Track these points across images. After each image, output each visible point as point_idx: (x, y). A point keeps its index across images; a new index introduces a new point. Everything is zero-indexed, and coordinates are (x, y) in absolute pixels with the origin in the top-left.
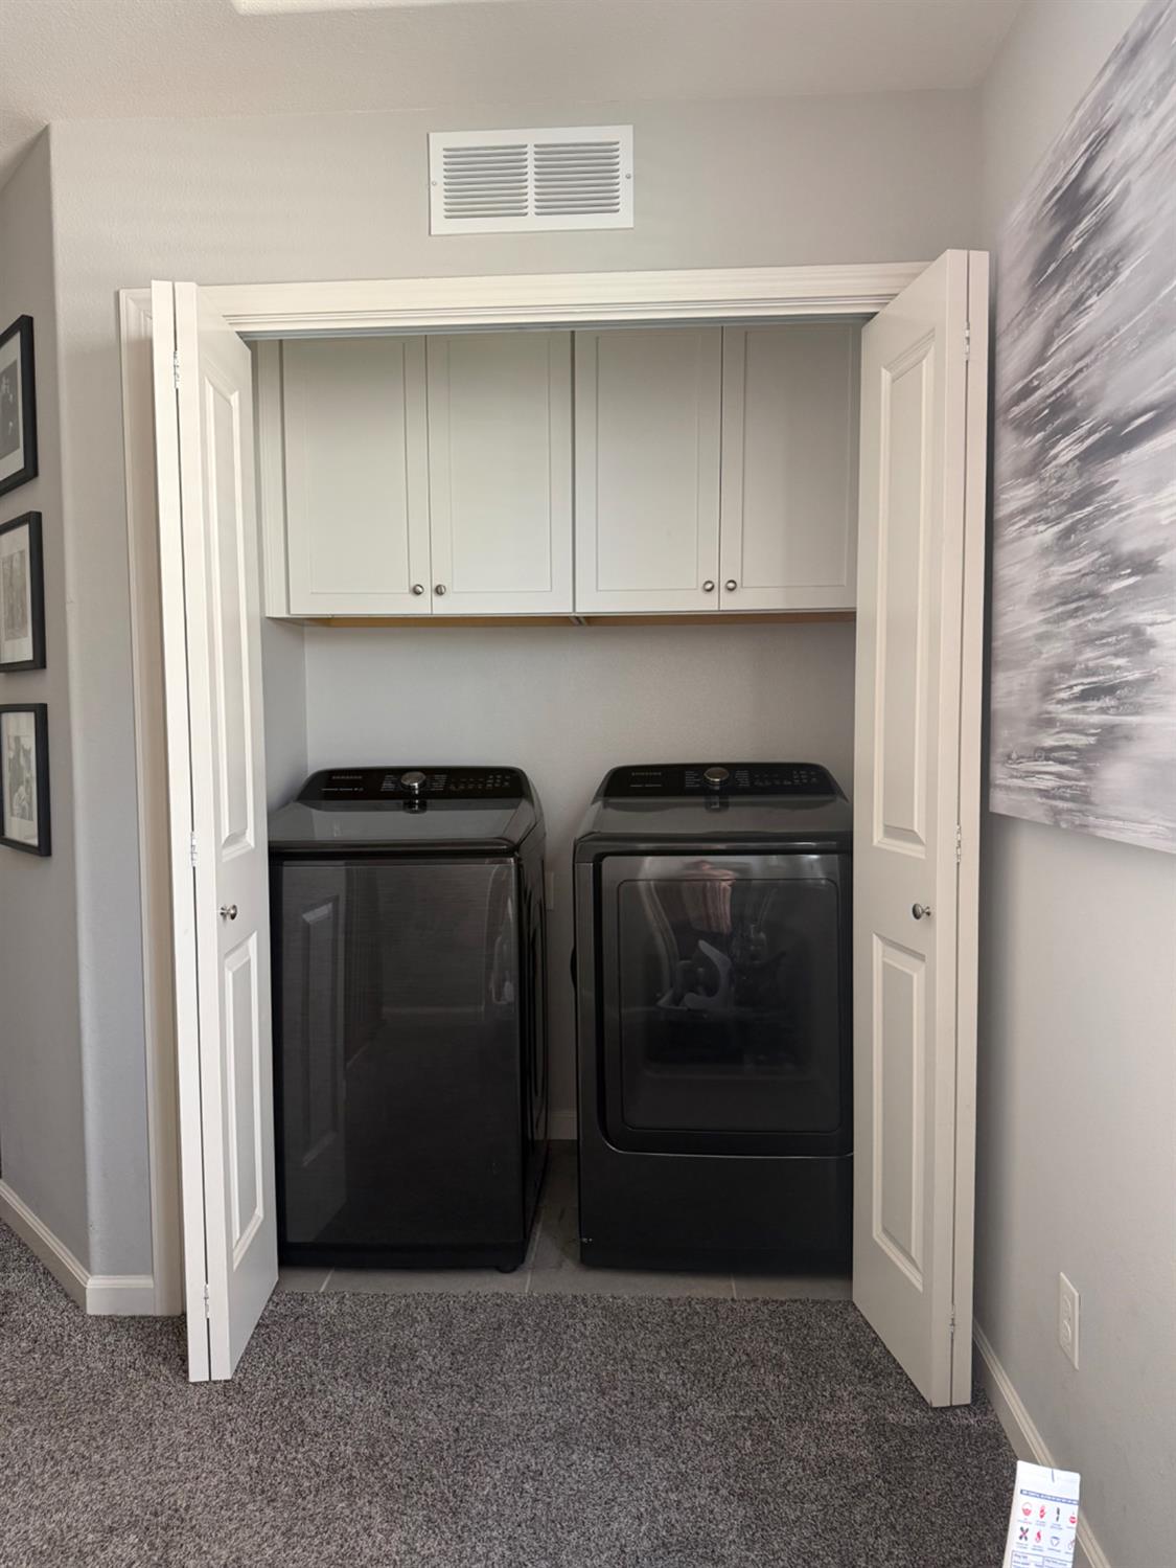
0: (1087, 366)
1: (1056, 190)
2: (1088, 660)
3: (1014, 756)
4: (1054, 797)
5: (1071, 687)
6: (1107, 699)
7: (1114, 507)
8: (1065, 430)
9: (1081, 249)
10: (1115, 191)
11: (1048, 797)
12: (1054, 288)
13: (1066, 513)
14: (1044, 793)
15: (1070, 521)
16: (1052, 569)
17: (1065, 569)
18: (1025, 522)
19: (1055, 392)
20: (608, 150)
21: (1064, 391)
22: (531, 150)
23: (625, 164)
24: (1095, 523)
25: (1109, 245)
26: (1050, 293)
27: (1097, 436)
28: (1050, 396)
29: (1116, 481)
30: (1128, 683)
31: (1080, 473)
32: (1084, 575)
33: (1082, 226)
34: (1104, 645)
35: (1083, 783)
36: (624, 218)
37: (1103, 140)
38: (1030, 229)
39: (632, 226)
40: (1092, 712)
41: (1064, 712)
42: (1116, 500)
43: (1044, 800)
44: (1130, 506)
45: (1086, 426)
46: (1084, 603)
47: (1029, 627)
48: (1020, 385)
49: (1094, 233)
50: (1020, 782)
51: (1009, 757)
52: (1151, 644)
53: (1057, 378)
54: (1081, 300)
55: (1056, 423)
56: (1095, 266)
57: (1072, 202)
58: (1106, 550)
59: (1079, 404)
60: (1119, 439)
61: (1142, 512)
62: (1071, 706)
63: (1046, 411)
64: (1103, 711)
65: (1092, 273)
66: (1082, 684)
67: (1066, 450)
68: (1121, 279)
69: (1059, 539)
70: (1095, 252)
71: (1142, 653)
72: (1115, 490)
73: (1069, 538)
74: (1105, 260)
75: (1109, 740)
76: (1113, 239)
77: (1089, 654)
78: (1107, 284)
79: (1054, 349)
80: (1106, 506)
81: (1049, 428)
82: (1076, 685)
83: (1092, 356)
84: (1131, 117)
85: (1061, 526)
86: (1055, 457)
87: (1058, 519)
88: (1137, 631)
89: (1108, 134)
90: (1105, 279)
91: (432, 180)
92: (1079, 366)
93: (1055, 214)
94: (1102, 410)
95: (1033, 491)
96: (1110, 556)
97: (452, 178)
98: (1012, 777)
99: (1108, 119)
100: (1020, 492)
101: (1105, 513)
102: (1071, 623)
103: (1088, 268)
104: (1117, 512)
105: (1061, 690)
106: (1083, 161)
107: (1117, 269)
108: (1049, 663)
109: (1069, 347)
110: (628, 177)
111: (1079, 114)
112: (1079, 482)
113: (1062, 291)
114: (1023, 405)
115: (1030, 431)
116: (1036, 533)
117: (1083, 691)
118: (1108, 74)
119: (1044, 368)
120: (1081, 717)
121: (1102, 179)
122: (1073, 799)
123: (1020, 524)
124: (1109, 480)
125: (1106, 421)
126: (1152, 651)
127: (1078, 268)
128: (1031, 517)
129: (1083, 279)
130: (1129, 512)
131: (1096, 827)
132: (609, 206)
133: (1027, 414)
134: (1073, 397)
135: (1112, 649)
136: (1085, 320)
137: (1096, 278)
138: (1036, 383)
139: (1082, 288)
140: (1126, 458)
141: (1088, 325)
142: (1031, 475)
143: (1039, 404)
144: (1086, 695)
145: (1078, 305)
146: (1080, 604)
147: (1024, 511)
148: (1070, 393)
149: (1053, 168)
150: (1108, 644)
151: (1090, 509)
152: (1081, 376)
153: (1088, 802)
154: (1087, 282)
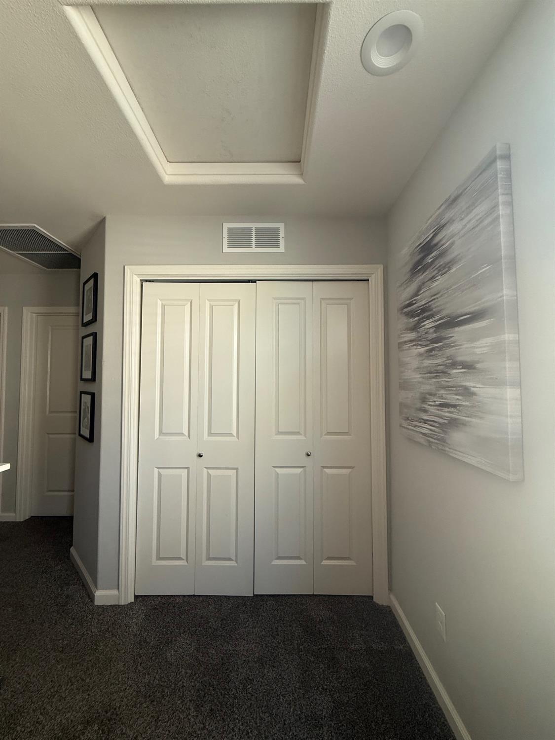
0: (437, 298)
1: (421, 244)
2: (443, 394)
3: (410, 419)
4: (429, 437)
5: (435, 401)
6: (453, 409)
7: (452, 345)
8: (428, 318)
9: (432, 262)
10: (447, 244)
11: (425, 436)
12: (421, 273)
13: (430, 344)
14: (424, 434)
15: (432, 347)
16: (425, 361)
17: (430, 362)
18: (412, 345)
19: (423, 305)
20: (277, 229)
21: (427, 305)
22: (254, 229)
23: (282, 234)
24: (444, 349)
25: (445, 260)
26: (420, 275)
27: (443, 321)
28: (420, 307)
29: (453, 336)
30: (463, 406)
31: (435, 332)
32: (439, 365)
33: (433, 255)
34: (449, 390)
35: (442, 435)
36: (282, 249)
37: (441, 228)
38: (410, 255)
39: (284, 251)
40: (445, 412)
41: (432, 409)
42: (453, 343)
43: (424, 436)
44: (460, 345)
45: (437, 317)
46: (440, 374)
47: (415, 378)
48: (408, 302)
49: (439, 256)
50: (412, 428)
51: (408, 419)
52: (474, 394)
53: (424, 301)
54: (433, 277)
55: (424, 315)
56: (440, 266)
57: (427, 248)
58: (450, 358)
59: (434, 310)
60: (453, 322)
61: (466, 348)
62: (435, 408)
63: (419, 311)
64: (450, 412)
65: (439, 269)
66: (440, 401)
67: (428, 324)
68: (452, 271)
69: (427, 352)
70: (439, 262)
71: (470, 396)
72: (453, 339)
73: (432, 352)
74: (444, 265)
75: (454, 423)
76: (447, 259)
77: (442, 392)
78: (446, 273)
79: (422, 292)
80: (448, 344)
81: (421, 317)
82: (437, 401)
83: (439, 295)
84: (454, 221)
85: (428, 348)
86: (424, 326)
87: (426, 346)
88: (466, 388)
89: (443, 226)
90: (444, 271)
91: (224, 236)
92: (433, 298)
93: (421, 251)
94: (444, 313)
95: (414, 335)
96: (451, 361)
97: (229, 237)
98: (409, 425)
99: (443, 222)
100: (409, 335)
101: (448, 346)
102: (434, 380)
103: (436, 267)
104: (454, 346)
105: (430, 401)
106: (431, 235)
107: (450, 269)
108: (424, 392)
109: (428, 292)
110: (283, 238)
111: (430, 221)
112: (435, 335)
113: (425, 274)
114: (409, 309)
115: (413, 316)
116: (416, 349)
117: (440, 404)
118: (443, 207)
119: (418, 297)
120: (440, 412)
121: (441, 240)
122: (438, 439)
123: (409, 345)
124: (449, 336)
125: (447, 316)
126: (474, 397)
127: (432, 267)
128: (414, 343)
129: (434, 271)
130: (459, 347)
131: (448, 451)
132: (277, 246)
133: (411, 311)
134: (431, 307)
135: (454, 392)
136: (435, 284)
137: (440, 271)
138: (414, 302)
139: (434, 273)
140: (457, 329)
141: (437, 285)
142: (413, 330)
143: (416, 308)
144: (442, 405)
145: (432, 279)
146: (438, 374)
147: (411, 341)
148: (430, 306)
149: (419, 238)
150: (452, 390)
151: (441, 344)
152: (434, 301)
153: (444, 442)
154: (436, 272)
